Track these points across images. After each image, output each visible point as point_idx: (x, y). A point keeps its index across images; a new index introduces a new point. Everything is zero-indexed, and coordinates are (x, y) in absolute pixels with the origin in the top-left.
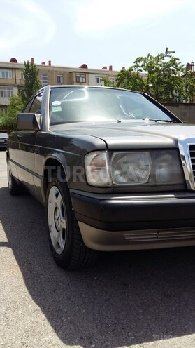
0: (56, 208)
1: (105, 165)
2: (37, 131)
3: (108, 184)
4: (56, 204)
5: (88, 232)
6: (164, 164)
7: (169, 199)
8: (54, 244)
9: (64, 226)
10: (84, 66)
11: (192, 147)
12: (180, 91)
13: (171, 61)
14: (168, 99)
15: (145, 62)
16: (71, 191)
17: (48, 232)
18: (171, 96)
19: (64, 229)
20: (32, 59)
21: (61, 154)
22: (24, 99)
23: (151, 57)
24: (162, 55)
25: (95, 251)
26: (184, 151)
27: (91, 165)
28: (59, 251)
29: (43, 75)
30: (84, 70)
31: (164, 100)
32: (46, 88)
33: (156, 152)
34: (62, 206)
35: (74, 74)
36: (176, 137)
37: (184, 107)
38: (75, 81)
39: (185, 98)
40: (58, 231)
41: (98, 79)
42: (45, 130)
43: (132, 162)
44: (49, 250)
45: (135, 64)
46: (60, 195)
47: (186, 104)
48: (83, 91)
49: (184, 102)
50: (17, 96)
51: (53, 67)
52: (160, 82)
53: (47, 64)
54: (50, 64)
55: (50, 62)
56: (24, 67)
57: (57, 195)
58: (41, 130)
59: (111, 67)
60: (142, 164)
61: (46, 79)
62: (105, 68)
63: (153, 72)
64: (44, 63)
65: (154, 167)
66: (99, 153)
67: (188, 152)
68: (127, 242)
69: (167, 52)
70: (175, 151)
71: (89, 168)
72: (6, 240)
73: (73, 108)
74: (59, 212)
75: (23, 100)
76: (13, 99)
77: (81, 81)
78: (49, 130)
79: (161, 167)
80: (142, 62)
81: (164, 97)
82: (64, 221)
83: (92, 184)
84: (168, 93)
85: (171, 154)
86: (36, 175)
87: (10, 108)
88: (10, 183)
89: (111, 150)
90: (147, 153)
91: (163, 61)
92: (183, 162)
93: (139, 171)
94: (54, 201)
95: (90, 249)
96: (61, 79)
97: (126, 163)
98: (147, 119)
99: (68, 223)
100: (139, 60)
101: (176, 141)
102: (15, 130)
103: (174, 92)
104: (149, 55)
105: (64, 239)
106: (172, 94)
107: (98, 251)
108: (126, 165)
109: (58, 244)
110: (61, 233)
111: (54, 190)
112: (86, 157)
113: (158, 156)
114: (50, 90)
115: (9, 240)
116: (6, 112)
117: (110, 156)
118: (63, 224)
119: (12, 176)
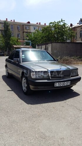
1: (35, 75)
5: (31, 87)
7: (46, 81)
10: (29, 22)
13: (63, 24)
14: (62, 39)
15: (53, 24)
16: (28, 79)
17: (22, 87)
19: (26, 87)
20: (7, 19)
23: (55, 23)
24: (60, 21)
25: (32, 90)
29: (11, 26)
30: (29, 24)
35: (25, 25)
38: (25, 29)
41: (34, 28)
45: (49, 25)
51: (16, 22)
52: (59, 32)
53: (13, 21)
54: (14, 21)
55: (14, 20)
56: (3, 22)
57: (25, 80)
59: (40, 23)
61: (13, 27)
62: (37, 23)
63: (56, 29)
64: (11, 20)
66: (33, 72)
67: (50, 72)
69: (62, 20)
70: (48, 72)
71: (32, 75)
74: (25, 83)
75: (3, 37)
77: (27, 29)
78: (22, 64)
79: (45, 75)
80: (52, 24)
81: (60, 38)
83: (32, 78)
91: (60, 24)
96: (19, 27)
99: (27, 85)
100: (51, 23)
104: (55, 22)
106: (63, 37)
109: (25, 90)
117: (36, 73)
118: (26, 85)
119: (8, 72)
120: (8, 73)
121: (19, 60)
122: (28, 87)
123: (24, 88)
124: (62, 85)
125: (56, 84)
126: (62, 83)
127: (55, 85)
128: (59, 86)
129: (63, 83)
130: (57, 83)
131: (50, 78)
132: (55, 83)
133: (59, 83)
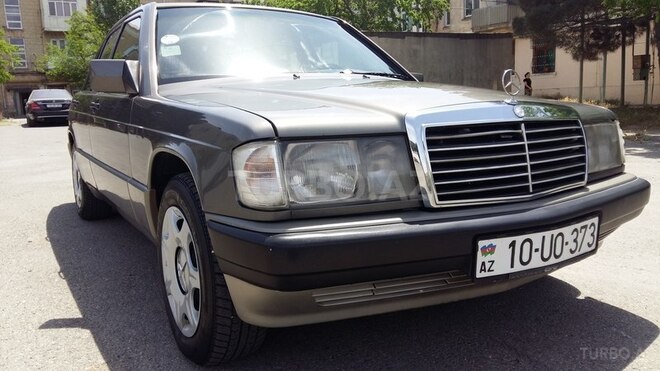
0: (179, 250)
1: (274, 169)
2: (132, 95)
3: (281, 204)
4: (178, 241)
5: (243, 293)
6: (382, 162)
7: (393, 226)
8: (177, 316)
9: (196, 284)
11: (430, 131)
12: (406, 9)
14: (385, 23)
16: (208, 217)
17: (164, 295)
18: (390, 19)
19: (196, 291)
21: (183, 144)
22: (99, 19)
26: (416, 137)
27: (246, 167)
28: (187, 331)
31: (378, 27)
32: (147, 9)
33: (366, 142)
34: (191, 246)
36: (402, 112)
37: (413, 39)
39: (416, 23)
40: (184, 293)
42: (149, 93)
43: (324, 160)
44: (168, 327)
46: (185, 223)
47: (417, 35)
48: (224, 15)
49: (414, 29)
50: (85, 14)
57: (179, 224)
58: (141, 93)
60: (343, 163)
65: (364, 168)
66: (260, 145)
67: (424, 138)
68: (319, 308)
70: (401, 139)
71: (241, 174)
72: (76, 314)
73: (205, 49)
74: (185, 257)
75: (98, 22)
76: (76, 21)
78: (158, 95)
79: (376, 168)
82: (197, 275)
83: (249, 204)
84: (385, 12)
85: (394, 144)
86: (135, 183)
87: (69, 38)
88: (79, 194)
89: (283, 139)
90: (351, 143)
92: (414, 155)
93: (337, 176)
94: (174, 235)
95: (250, 325)
97: (313, 161)
98: (348, 72)
99: (204, 279)
101: (402, 120)
102: (85, 89)
103: (395, 10)
105: (196, 307)
106: (393, 15)
107: (263, 328)
108: (312, 165)
109: (186, 317)
110: (190, 295)
111: (172, 214)
112: (235, 151)
113: (370, 148)
114: (155, 12)
115: (83, 312)
116: (63, 47)
117: (282, 151)
118: (193, 280)
119: (82, 181)
120: (85, 187)
121: (133, 72)
122: (212, 297)
123: (180, 303)
124: (536, 256)
125: (492, 249)
126: (536, 237)
127: (480, 258)
128: (518, 267)
129: (548, 234)
130: (502, 244)
131: (432, 199)
132: (482, 244)
133: (519, 239)
